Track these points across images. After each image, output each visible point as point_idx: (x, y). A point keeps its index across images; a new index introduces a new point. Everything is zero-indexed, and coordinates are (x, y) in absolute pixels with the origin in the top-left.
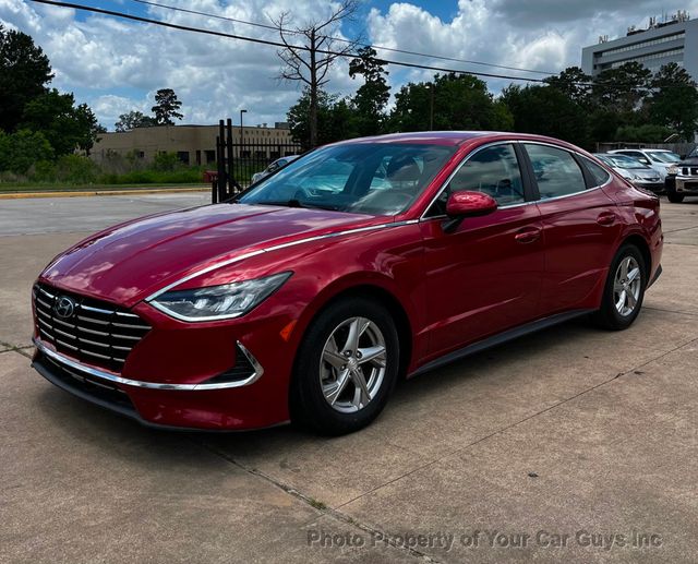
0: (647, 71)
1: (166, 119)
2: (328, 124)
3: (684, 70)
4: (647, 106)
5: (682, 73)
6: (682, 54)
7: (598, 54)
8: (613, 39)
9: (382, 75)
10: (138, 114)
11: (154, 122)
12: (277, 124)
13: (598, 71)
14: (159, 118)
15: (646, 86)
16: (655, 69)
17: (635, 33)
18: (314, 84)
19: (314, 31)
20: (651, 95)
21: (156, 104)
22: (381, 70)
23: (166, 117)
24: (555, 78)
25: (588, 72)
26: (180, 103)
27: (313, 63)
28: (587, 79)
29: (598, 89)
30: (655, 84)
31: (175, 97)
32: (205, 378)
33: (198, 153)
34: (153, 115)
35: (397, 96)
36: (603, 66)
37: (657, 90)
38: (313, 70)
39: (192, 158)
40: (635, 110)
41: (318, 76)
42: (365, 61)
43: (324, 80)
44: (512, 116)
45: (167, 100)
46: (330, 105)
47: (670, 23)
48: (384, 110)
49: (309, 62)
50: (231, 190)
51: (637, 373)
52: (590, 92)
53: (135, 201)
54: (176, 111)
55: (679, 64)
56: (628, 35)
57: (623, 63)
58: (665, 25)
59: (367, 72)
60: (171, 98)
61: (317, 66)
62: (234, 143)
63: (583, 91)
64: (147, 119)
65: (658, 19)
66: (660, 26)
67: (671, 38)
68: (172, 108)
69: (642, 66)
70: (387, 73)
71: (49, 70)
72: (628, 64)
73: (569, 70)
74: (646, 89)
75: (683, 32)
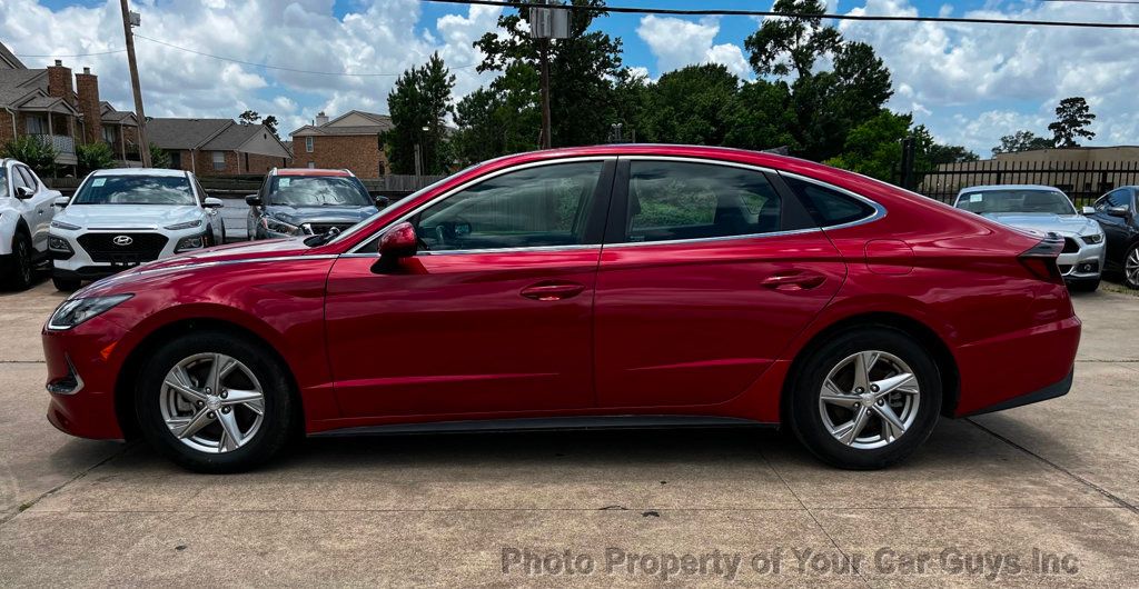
1: (1068, 140)
10: (1027, 135)
14: (1058, 138)
21: (1056, 119)
23: (1069, 137)
26: (1093, 116)
31: (1087, 108)
34: (1051, 135)
45: (1073, 113)
54: (1085, 128)
60: (1080, 110)
64: (1039, 141)
68: (1079, 124)
71: (889, 85)
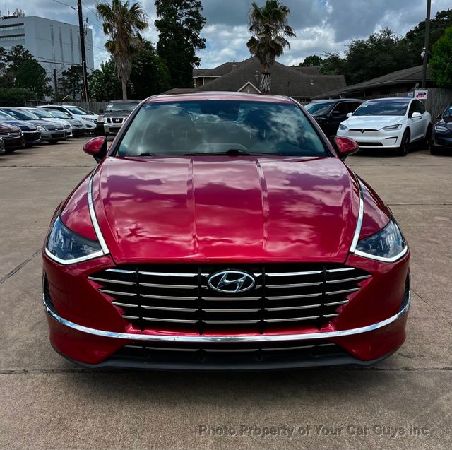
0: (3, 49)
3: (28, 51)
5: (27, 53)
6: (24, 40)
15: (4, 59)
16: (8, 48)
20: (8, 67)
30: (9, 59)
37: (12, 63)
47: (12, 17)
55: (24, 46)
58: (9, 17)
66: (6, 18)
67: (15, 28)
74: (3, 62)
75: (23, 24)
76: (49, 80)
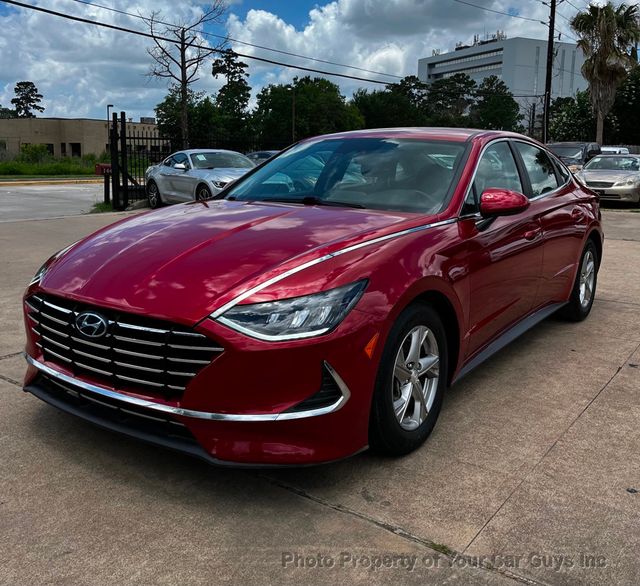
0: (473, 82)
1: (26, 112)
2: (195, 120)
3: (503, 82)
4: (475, 112)
5: (501, 85)
6: (500, 69)
7: (431, 66)
8: (444, 53)
9: (243, 76)
11: (14, 114)
12: (142, 119)
13: (432, 81)
14: (19, 110)
16: (479, 81)
17: (461, 48)
18: (185, 82)
19: (183, 32)
20: (476, 103)
21: (16, 96)
22: (242, 71)
23: (26, 109)
24: (395, 86)
25: (424, 80)
26: (42, 96)
27: (184, 62)
28: (423, 86)
29: (433, 96)
30: (479, 93)
31: (36, 90)
32: (289, 406)
33: (63, 145)
34: (13, 107)
35: (258, 96)
36: (437, 76)
37: (481, 98)
38: (184, 69)
39: (57, 150)
40: (464, 115)
41: (188, 75)
42: (227, 62)
43: (194, 78)
44: (363, 117)
45: (27, 93)
46: (196, 102)
47: (491, 41)
48: (247, 109)
49: (179, 60)
50: (125, 182)
51: (632, 365)
52: (425, 98)
53: (12, 192)
54: (37, 104)
55: (500, 77)
56: (457, 49)
57: (453, 74)
58: (487, 42)
59: (229, 73)
60: (31, 91)
61: (187, 65)
62: (127, 135)
63: (420, 98)
64: (6, 111)
65: (481, 38)
66: (483, 43)
67: (492, 54)
68: (32, 101)
69: (468, 77)
70: (248, 75)
72: (458, 75)
73: (407, 79)
74: (472, 97)
75: (501, 49)
76: (522, 117)
